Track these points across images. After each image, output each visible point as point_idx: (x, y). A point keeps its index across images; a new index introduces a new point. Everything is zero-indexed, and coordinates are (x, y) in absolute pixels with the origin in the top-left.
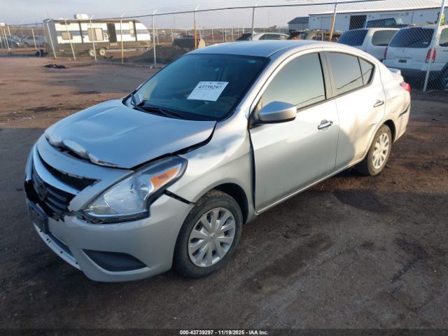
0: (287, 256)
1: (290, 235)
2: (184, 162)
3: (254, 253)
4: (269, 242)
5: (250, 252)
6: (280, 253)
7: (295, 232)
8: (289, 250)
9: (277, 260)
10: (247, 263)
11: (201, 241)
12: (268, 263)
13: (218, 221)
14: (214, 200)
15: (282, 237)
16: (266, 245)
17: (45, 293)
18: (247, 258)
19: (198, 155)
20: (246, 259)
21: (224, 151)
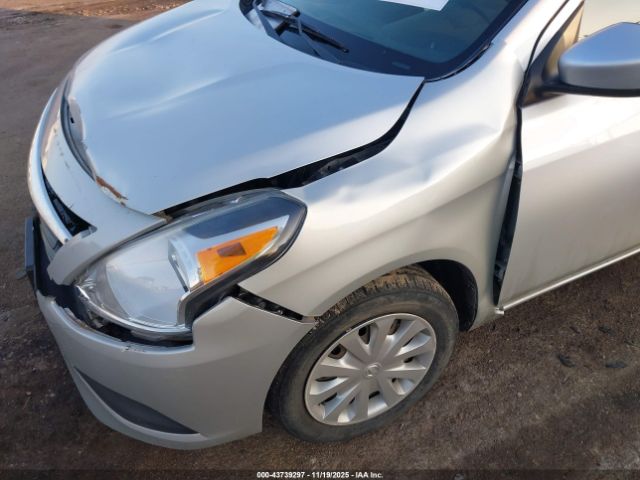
0: (553, 421)
1: (575, 357)
2: (297, 210)
3: (476, 394)
4: (518, 367)
5: (467, 388)
6: (539, 408)
7: (590, 349)
8: (563, 405)
9: (526, 430)
10: (453, 421)
11: (338, 381)
12: (502, 434)
13: (391, 338)
14: (382, 299)
15: (552, 359)
16: (509, 375)
17: (52, 395)
18: (456, 403)
19: (344, 191)
20: (451, 408)
21: (426, 176)
